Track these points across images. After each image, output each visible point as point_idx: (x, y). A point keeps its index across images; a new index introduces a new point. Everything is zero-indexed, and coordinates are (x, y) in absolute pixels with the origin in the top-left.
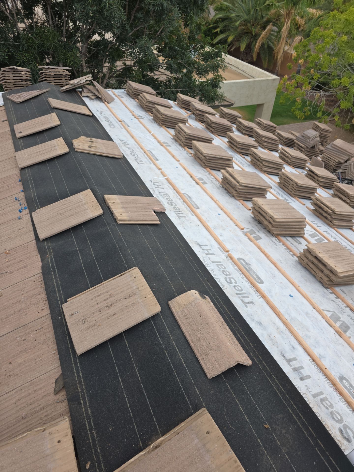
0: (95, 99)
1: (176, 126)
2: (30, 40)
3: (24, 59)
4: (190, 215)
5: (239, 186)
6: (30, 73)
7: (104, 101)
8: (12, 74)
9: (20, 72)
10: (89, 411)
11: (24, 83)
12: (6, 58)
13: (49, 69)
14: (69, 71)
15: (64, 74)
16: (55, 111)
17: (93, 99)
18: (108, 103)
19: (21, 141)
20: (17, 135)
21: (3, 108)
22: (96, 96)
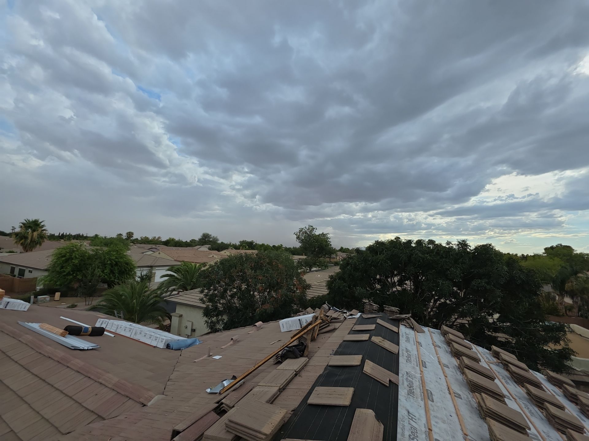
0: (410, 328)
1: (461, 357)
2: (395, 296)
3: (390, 304)
4: (420, 399)
5: (485, 408)
6: (378, 308)
7: (415, 330)
8: (369, 306)
9: (373, 306)
10: (296, 420)
11: (374, 311)
12: (380, 301)
13: (388, 307)
14: (399, 310)
15: (395, 311)
16: (377, 324)
17: (408, 327)
18: (417, 332)
19: (353, 332)
20: (353, 329)
21: (357, 319)
22: (411, 326)
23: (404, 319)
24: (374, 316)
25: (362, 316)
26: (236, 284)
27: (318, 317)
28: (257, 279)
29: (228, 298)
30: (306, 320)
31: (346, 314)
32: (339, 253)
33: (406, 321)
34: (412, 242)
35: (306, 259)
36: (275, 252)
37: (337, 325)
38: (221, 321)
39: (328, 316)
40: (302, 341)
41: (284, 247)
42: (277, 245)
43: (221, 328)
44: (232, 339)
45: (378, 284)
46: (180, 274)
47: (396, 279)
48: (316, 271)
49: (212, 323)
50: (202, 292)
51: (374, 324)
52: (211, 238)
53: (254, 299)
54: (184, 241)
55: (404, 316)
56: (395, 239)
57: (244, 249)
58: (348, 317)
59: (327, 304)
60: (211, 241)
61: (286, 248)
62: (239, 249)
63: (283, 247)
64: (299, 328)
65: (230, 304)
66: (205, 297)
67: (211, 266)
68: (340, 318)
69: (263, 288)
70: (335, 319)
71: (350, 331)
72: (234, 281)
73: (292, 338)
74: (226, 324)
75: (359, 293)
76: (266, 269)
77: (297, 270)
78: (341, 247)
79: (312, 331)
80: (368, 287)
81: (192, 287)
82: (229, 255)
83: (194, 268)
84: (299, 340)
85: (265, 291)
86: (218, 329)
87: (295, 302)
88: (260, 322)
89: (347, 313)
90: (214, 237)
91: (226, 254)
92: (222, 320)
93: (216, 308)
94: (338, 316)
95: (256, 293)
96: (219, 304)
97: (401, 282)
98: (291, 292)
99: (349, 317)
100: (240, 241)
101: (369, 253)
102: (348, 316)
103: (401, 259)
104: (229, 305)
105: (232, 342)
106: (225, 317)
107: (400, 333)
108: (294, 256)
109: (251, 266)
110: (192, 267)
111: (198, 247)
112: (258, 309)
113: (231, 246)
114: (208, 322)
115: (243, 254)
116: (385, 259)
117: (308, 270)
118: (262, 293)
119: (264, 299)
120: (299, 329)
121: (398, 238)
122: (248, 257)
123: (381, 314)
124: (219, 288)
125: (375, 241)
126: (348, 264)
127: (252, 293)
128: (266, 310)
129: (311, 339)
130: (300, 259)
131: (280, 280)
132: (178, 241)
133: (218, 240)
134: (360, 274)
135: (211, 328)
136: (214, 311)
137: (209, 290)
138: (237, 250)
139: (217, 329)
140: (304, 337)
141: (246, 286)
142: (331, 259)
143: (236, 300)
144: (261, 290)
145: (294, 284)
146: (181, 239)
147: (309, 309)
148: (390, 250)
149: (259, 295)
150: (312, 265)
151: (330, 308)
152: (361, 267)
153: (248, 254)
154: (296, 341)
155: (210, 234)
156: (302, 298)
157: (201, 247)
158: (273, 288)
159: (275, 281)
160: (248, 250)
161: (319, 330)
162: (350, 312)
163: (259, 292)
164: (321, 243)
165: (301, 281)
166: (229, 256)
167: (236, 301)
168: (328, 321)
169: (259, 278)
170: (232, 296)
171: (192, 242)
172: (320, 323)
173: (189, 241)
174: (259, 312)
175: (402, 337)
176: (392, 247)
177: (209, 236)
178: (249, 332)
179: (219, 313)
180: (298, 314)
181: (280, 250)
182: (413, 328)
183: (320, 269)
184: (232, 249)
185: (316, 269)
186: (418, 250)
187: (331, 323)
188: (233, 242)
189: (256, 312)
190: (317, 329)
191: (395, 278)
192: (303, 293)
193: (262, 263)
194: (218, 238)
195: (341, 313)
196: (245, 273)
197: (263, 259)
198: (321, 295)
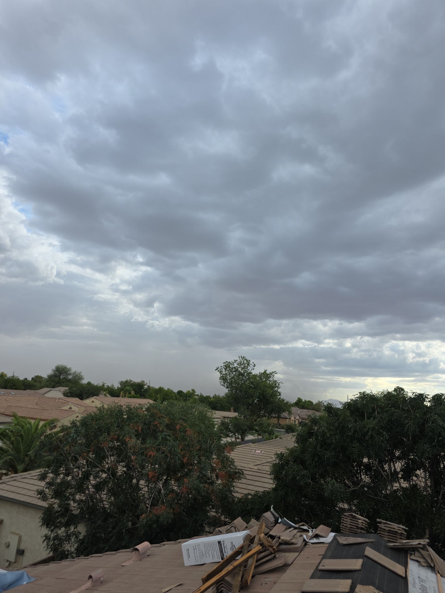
0: (427, 566)
2: (398, 499)
3: (388, 516)
6: (366, 523)
8: (350, 520)
9: (357, 520)
11: (359, 531)
12: (370, 511)
13: (386, 523)
14: (405, 530)
15: (399, 532)
16: (366, 558)
17: (423, 566)
18: (441, 576)
19: (319, 573)
20: (321, 567)
21: (327, 545)
22: (428, 563)
23: (414, 549)
24: (360, 540)
25: (337, 540)
26: (107, 463)
27: (254, 537)
28: (146, 456)
29: (90, 490)
30: (232, 543)
31: (307, 533)
32: (294, 409)
33: (421, 553)
34: (426, 399)
35: (236, 418)
36: (182, 404)
37: (290, 557)
38: (74, 537)
39: (273, 537)
40: (222, 589)
41: (198, 395)
42: (185, 391)
43: (73, 549)
44: (90, 577)
45: (367, 475)
46: (8, 442)
47: (398, 466)
48: (253, 442)
49: (57, 539)
50: (43, 477)
51: (360, 558)
52: (70, 374)
53: (137, 494)
54: (22, 378)
55: (415, 542)
56: (395, 390)
57: (127, 395)
58: (310, 539)
59: (271, 512)
60: (69, 381)
61: (202, 396)
62: (118, 396)
63: (196, 394)
64: (218, 559)
65: (92, 501)
66: (49, 488)
67: (64, 429)
68: (296, 543)
69: (155, 473)
70: (286, 543)
71: (315, 570)
72: (104, 458)
73: (205, 581)
74: (82, 542)
75: (332, 491)
76: (162, 437)
77: (220, 439)
78: (299, 398)
79: (242, 568)
80: (348, 479)
81: (28, 465)
82: (99, 406)
83: (33, 430)
84: (217, 587)
85: (158, 479)
86: (67, 553)
87: (213, 502)
88: (146, 544)
89: (308, 531)
90: (75, 372)
91: (93, 405)
92: (75, 534)
93: (67, 509)
94: (292, 537)
95: (142, 482)
96: (72, 502)
97: (408, 473)
98: (206, 482)
99: (312, 541)
100: (122, 382)
101: (349, 414)
102: (312, 538)
103: (406, 428)
104: (91, 504)
105: (89, 584)
106: (82, 529)
107: (410, 579)
108: (216, 411)
109: (136, 431)
110: (31, 428)
111: (46, 390)
112: (143, 516)
113: (105, 390)
114: (50, 538)
115: (124, 407)
116: (377, 427)
117: (238, 438)
118: (154, 482)
119: (156, 495)
120: (219, 562)
121: (399, 390)
122: (132, 413)
123: (372, 538)
124: (75, 470)
125: (360, 393)
126: (310, 434)
127: (134, 481)
128: (158, 517)
129: (241, 585)
130: (224, 417)
131: (188, 460)
132: (11, 378)
133: (81, 378)
134: (333, 453)
135: (55, 549)
136: (63, 515)
137: (56, 473)
138: (114, 398)
139: (65, 551)
140: (227, 581)
141: (125, 469)
142: (280, 419)
143: (104, 494)
144: (152, 477)
145: (212, 466)
146: (16, 375)
147: (239, 521)
148: (387, 411)
149: (148, 486)
150: (246, 431)
151: (278, 520)
152: (334, 441)
153: (132, 407)
154: (212, 588)
155: (68, 367)
156: (226, 495)
157: (51, 390)
158: (175, 472)
159: (177, 461)
160: (134, 397)
161: (256, 567)
162: (314, 530)
163: (148, 481)
164: (263, 391)
165: (226, 462)
166: (99, 409)
167: (104, 497)
168: (274, 549)
169: (150, 453)
170: (98, 487)
171: (35, 381)
172: (259, 553)
173: (30, 379)
174: (145, 520)
175: (414, 586)
176: (390, 406)
177: (67, 371)
178: (124, 562)
179: (72, 520)
180: (217, 529)
181: (191, 400)
182: (432, 568)
183: (260, 437)
184: (105, 394)
185: (254, 438)
186: (436, 414)
187: (279, 551)
188: (108, 384)
189: (141, 520)
190: (252, 565)
191: (396, 465)
192: (228, 487)
193: (156, 425)
194: (82, 374)
195: (297, 530)
196: (124, 443)
197: (159, 418)
198: (262, 490)
